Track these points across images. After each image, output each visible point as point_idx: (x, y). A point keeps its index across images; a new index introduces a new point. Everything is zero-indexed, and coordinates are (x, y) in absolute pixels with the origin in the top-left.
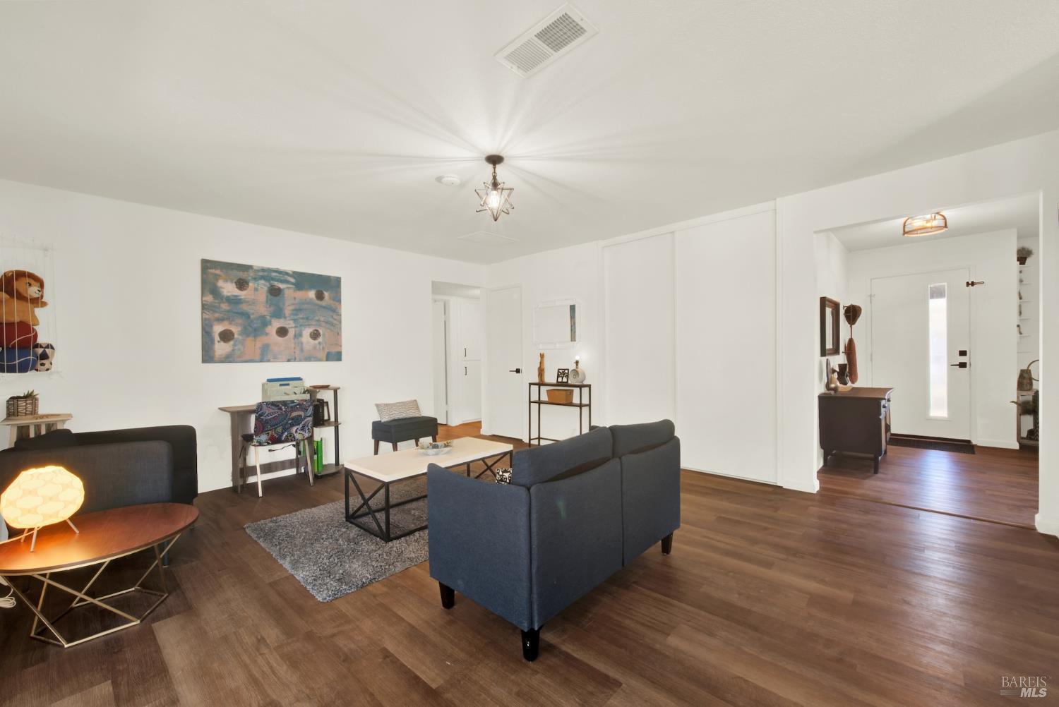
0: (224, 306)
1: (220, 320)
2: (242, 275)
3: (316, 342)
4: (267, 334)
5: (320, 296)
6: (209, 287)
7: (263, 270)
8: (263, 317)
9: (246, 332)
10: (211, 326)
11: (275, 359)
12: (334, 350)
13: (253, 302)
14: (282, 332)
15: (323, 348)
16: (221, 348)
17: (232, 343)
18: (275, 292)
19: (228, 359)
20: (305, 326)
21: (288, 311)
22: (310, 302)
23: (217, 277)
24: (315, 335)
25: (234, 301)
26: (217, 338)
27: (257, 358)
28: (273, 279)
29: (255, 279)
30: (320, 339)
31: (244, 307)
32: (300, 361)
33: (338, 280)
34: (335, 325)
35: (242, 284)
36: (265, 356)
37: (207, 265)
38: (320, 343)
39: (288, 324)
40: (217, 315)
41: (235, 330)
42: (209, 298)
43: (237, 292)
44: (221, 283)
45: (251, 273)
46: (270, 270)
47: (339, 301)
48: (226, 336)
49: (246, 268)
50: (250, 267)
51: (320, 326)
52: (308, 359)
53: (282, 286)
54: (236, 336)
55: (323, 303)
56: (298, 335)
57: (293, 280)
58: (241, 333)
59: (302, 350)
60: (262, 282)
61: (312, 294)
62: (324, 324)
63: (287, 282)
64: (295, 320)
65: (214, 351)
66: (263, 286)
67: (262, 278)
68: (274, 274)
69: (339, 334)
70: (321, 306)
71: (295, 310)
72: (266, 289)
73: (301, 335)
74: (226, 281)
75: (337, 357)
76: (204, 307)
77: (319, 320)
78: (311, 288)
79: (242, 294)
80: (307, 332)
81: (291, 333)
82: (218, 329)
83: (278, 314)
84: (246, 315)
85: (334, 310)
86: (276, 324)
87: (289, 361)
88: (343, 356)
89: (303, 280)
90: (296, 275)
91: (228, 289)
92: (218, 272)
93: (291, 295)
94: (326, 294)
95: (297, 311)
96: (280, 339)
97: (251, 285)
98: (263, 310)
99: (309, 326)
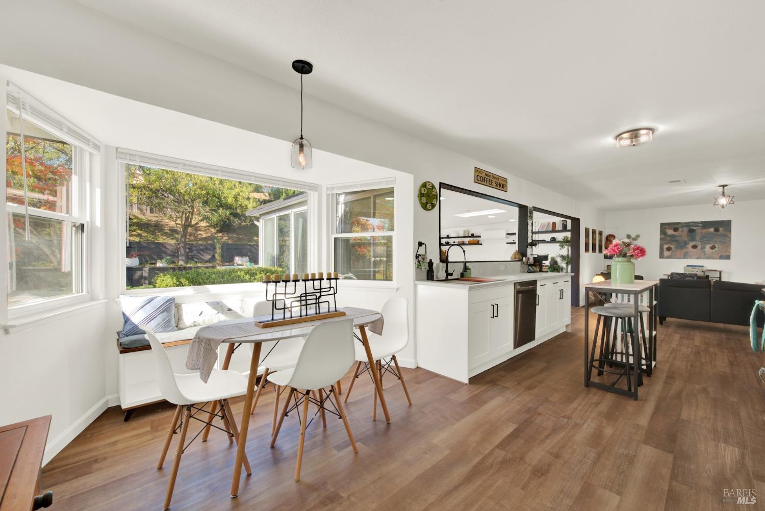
0: (668, 239)
1: (666, 244)
2: (676, 226)
3: (714, 251)
4: (687, 248)
5: (717, 230)
6: (663, 232)
7: (686, 223)
8: (685, 241)
9: (677, 247)
10: (663, 246)
11: (691, 257)
12: (726, 254)
13: (681, 236)
14: (695, 247)
15: (718, 254)
16: (666, 253)
17: (671, 251)
18: (691, 231)
19: (669, 257)
20: (707, 244)
21: (698, 238)
22: (710, 233)
23: (666, 228)
24: (713, 248)
25: (672, 236)
26: (665, 250)
27: (682, 257)
28: (691, 226)
29: (682, 227)
30: (716, 249)
31: (677, 238)
32: (704, 259)
33: (730, 222)
34: (726, 243)
35: (676, 230)
36: (685, 256)
37: (662, 225)
38: (716, 251)
39: (698, 243)
40: (666, 242)
41: (672, 246)
42: (663, 236)
43: (674, 233)
44: (667, 230)
45: (680, 225)
46: (689, 223)
47: (730, 232)
48: (669, 249)
49: (678, 223)
50: (680, 223)
51: (717, 243)
52: (709, 258)
53: (695, 228)
54: (673, 249)
55: (719, 233)
57: (700, 225)
58: (675, 248)
59: (705, 254)
60: (685, 228)
61: (712, 230)
62: (718, 243)
63: (698, 226)
64: (701, 242)
65: (664, 254)
67: (686, 226)
68: (691, 224)
69: (728, 246)
70: (717, 235)
71: (702, 237)
72: (687, 230)
73: (704, 248)
74: (669, 229)
75: (728, 257)
76: (661, 239)
77: (715, 241)
78: (711, 228)
79: (676, 233)
80: (708, 247)
81: (699, 247)
82: (666, 246)
83: (693, 239)
84: (677, 241)
85: (726, 236)
86: (692, 244)
87: (698, 258)
88: (732, 257)
89: (706, 225)
90: (702, 222)
91: (670, 232)
92: (666, 226)
93: (699, 231)
94: (721, 229)
96: (693, 250)
97: (680, 230)
98: (685, 239)
99: (709, 244)
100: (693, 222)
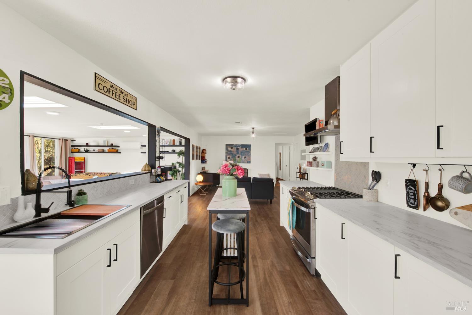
0: (229, 152)
1: (228, 155)
2: (232, 146)
4: (236, 157)
5: (246, 149)
6: (227, 149)
7: (235, 145)
8: (235, 154)
9: (232, 157)
12: (249, 161)
13: (234, 151)
14: (239, 157)
15: (247, 160)
18: (237, 149)
21: (240, 153)
22: (244, 151)
23: (228, 147)
24: (245, 158)
25: (230, 151)
29: (234, 147)
30: (246, 158)
31: (232, 152)
33: (250, 145)
34: (249, 156)
35: (232, 148)
37: (227, 145)
39: (240, 155)
40: (228, 154)
42: (227, 151)
43: (231, 150)
44: (228, 148)
45: (233, 146)
46: (237, 145)
47: (250, 150)
48: (229, 158)
49: (232, 145)
50: (233, 145)
52: (243, 162)
53: (239, 148)
55: (247, 151)
56: (242, 158)
57: (241, 146)
60: (235, 147)
61: (245, 149)
62: (247, 155)
63: (239, 147)
66: (235, 148)
67: (236, 146)
68: (237, 146)
69: (250, 157)
70: (246, 151)
72: (236, 149)
75: (250, 162)
76: (226, 153)
78: (244, 148)
81: (240, 157)
82: (228, 157)
83: (238, 153)
84: (232, 154)
85: (249, 152)
86: (238, 155)
88: (251, 162)
89: (243, 146)
90: (242, 145)
91: (230, 149)
93: (240, 149)
94: (248, 149)
95: (242, 153)
97: (233, 148)
98: (235, 153)
99: (244, 156)
100: (238, 145)
